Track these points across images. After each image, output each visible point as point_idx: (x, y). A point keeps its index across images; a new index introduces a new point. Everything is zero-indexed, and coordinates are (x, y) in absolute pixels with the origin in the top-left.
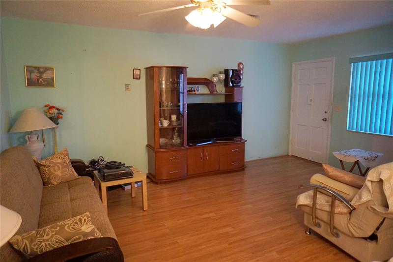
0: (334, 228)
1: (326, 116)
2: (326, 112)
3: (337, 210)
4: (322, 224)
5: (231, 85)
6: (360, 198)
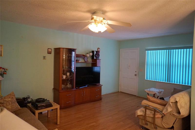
0: (155, 125)
1: (136, 73)
2: (136, 72)
3: (156, 116)
4: (148, 123)
5: (95, 58)
6: (167, 110)
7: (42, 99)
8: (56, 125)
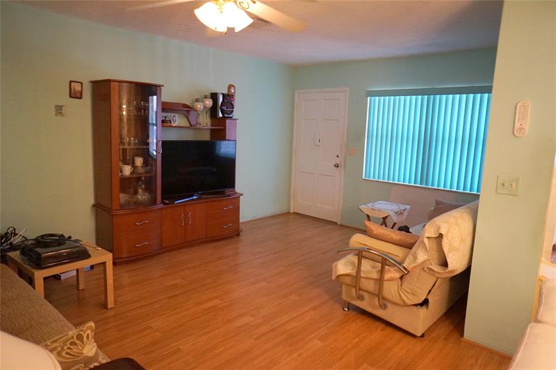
0: (383, 298)
1: (338, 161)
2: (338, 156)
3: (387, 276)
4: (366, 295)
5: (221, 115)
6: (415, 258)
7: (57, 238)
8: (104, 310)
